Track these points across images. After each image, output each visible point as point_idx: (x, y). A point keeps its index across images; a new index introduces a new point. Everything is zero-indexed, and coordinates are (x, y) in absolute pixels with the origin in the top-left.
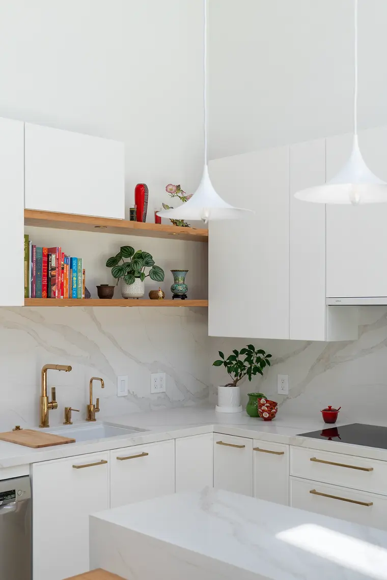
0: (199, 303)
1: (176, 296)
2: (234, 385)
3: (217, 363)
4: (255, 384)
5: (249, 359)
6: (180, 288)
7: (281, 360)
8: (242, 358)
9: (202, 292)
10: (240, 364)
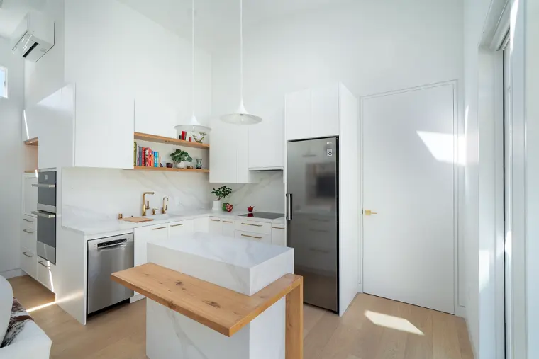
0: (206, 171)
1: (197, 168)
2: (219, 200)
3: (213, 192)
4: (226, 199)
5: (223, 191)
6: (199, 165)
7: (235, 191)
8: (221, 190)
9: (208, 167)
10: (221, 192)
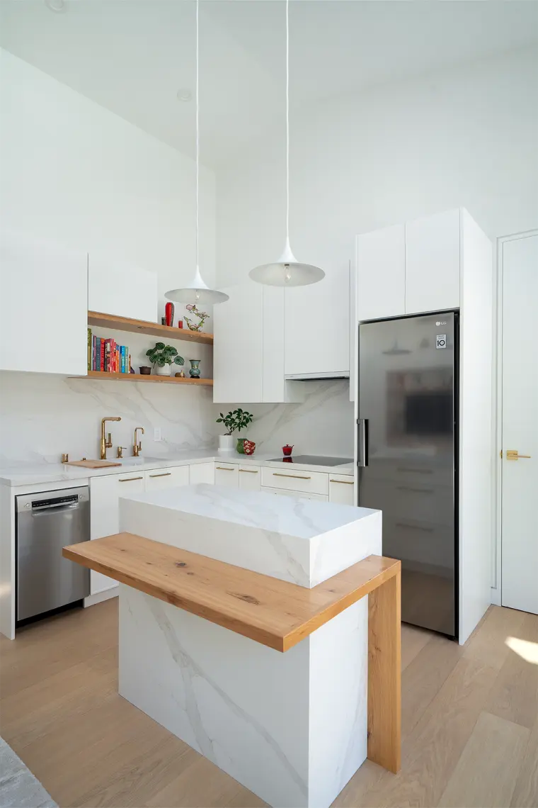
0: (207, 381)
1: (193, 377)
2: (229, 434)
3: (219, 421)
4: (244, 433)
5: (238, 417)
6: (195, 372)
7: (256, 419)
8: (234, 416)
9: (210, 376)
10: (233, 420)
